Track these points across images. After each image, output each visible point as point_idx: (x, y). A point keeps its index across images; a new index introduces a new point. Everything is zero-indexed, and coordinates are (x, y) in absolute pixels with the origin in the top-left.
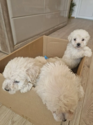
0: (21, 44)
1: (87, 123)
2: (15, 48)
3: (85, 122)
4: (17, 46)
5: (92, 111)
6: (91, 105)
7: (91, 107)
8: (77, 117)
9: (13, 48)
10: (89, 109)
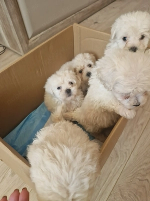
0: (41, 35)
1: (125, 195)
2: (29, 44)
3: (121, 193)
4: (34, 40)
5: (139, 177)
6: (141, 166)
7: (141, 169)
8: (110, 182)
9: (27, 43)
10: (135, 172)
